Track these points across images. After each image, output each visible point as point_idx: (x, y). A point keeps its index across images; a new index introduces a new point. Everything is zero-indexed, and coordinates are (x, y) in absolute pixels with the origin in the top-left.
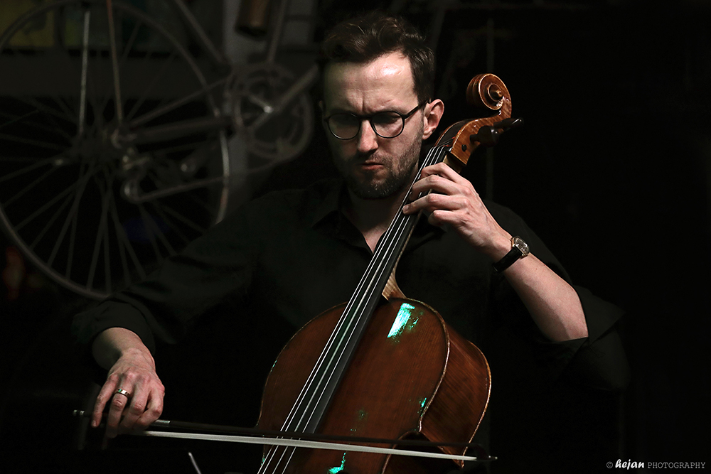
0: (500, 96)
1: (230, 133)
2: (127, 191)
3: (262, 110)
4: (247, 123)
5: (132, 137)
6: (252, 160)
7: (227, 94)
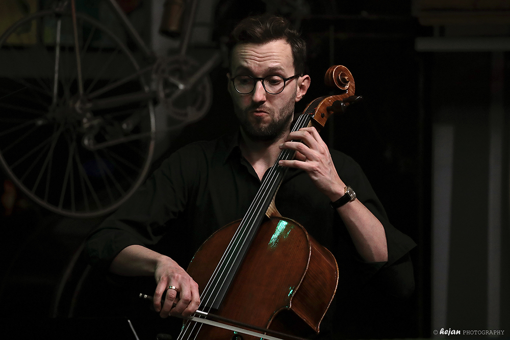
0: (348, 80)
1: (156, 102)
2: (86, 142)
3: (177, 87)
4: (168, 96)
5: (89, 105)
6: (171, 121)
7: (154, 76)
